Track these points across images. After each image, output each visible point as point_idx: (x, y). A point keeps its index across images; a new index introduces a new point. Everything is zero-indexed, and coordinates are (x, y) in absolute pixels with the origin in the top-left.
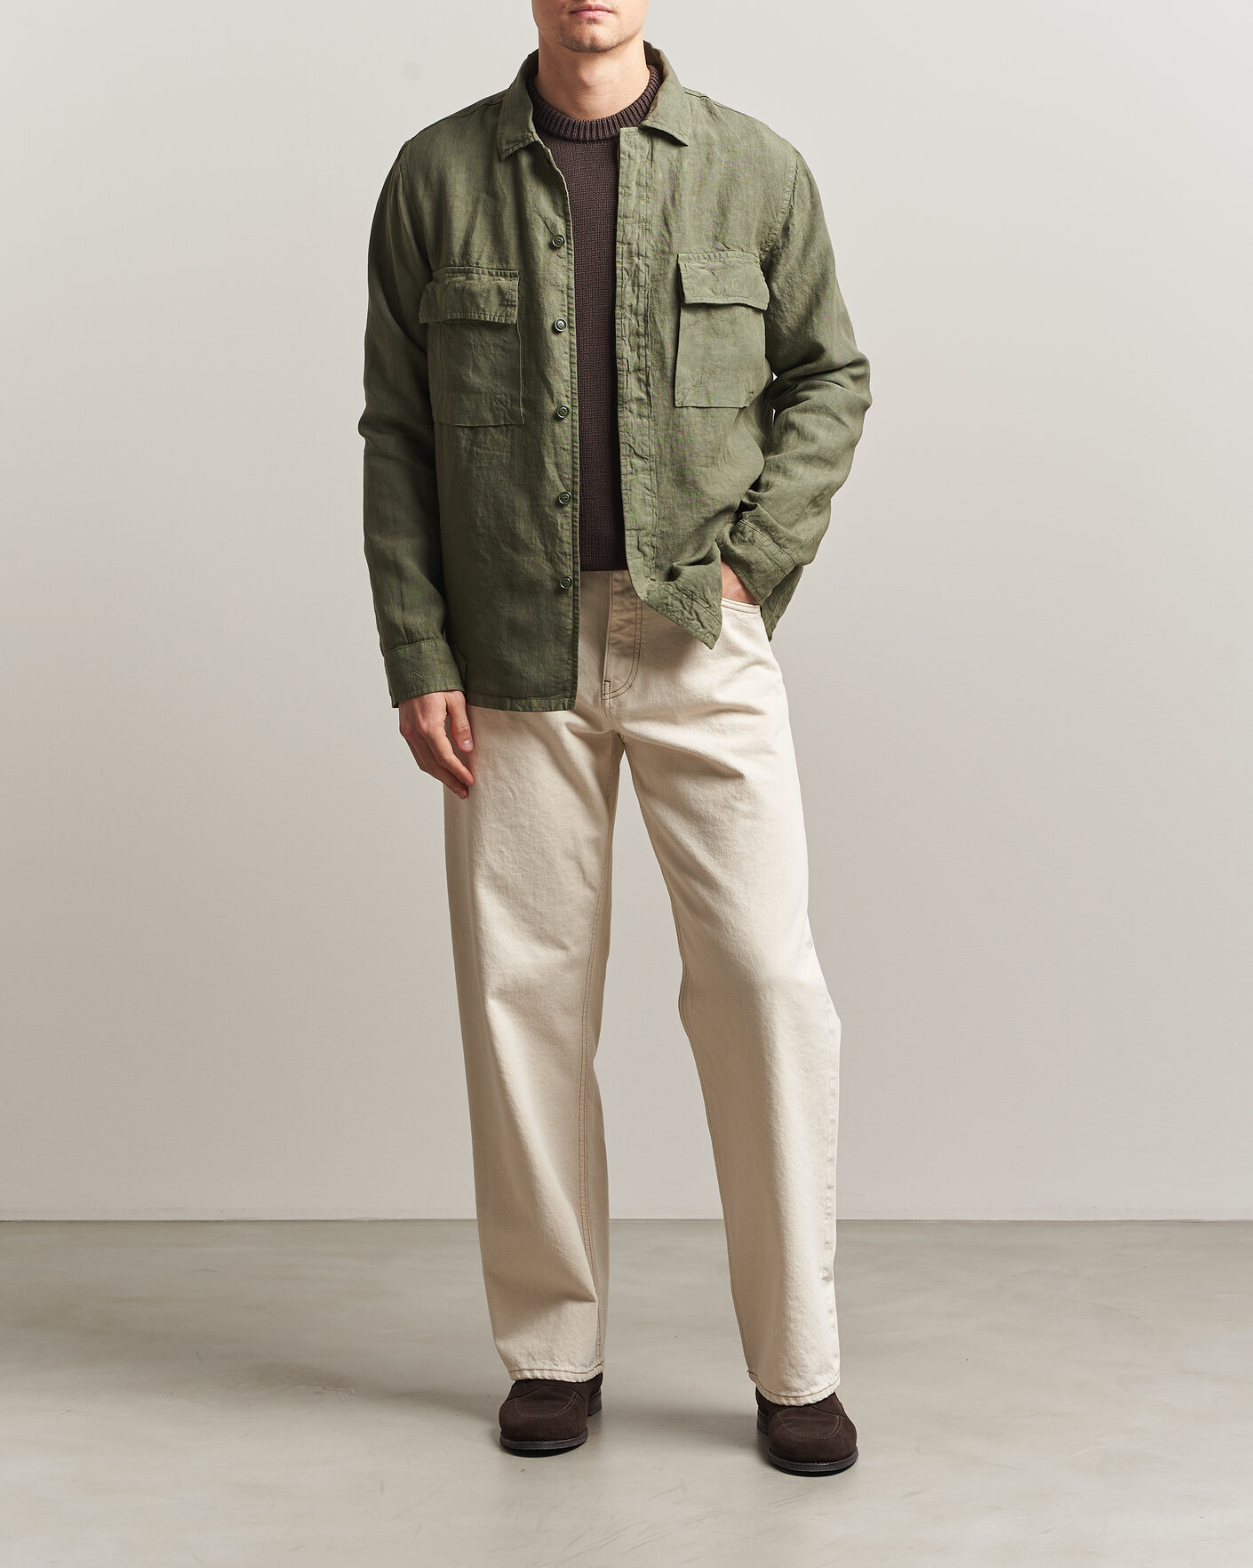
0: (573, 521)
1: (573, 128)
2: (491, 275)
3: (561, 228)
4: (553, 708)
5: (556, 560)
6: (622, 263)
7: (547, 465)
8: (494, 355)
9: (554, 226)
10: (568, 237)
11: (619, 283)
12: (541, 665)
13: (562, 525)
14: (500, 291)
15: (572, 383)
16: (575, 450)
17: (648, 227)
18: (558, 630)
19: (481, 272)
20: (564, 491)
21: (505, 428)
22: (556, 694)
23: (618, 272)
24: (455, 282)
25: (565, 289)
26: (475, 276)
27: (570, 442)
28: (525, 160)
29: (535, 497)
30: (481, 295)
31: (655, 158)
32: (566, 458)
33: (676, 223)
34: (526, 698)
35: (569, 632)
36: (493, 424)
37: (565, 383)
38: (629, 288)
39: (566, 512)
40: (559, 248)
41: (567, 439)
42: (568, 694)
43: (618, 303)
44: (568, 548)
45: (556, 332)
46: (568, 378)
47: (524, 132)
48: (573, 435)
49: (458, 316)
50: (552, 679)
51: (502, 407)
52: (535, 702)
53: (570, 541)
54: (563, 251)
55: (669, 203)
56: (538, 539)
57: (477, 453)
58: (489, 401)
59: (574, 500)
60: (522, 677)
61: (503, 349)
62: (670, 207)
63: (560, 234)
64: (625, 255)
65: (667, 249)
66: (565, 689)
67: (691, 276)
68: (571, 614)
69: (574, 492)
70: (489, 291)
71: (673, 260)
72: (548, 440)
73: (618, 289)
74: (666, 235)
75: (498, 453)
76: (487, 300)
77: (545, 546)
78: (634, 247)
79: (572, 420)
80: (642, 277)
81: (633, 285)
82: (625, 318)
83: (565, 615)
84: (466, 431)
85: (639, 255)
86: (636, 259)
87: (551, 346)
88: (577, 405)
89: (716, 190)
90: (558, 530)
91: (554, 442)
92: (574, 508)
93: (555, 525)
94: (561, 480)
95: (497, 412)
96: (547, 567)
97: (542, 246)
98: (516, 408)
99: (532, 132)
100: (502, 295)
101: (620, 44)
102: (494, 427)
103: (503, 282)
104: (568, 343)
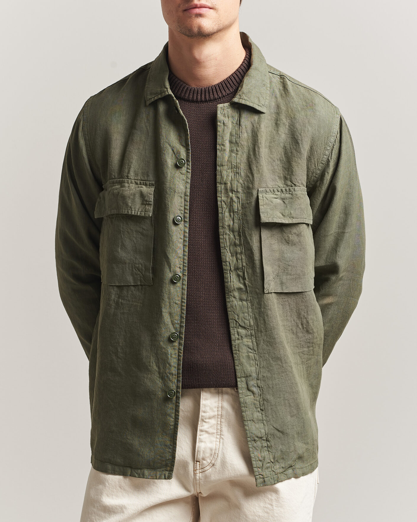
0: (179, 352)
1: (190, 92)
2: (136, 184)
3: (183, 154)
4: (158, 478)
5: (166, 378)
6: (222, 198)
7: (164, 314)
8: (136, 238)
9: (179, 153)
10: (188, 161)
11: (220, 211)
12: (152, 448)
13: (171, 354)
14: (142, 195)
15: (184, 259)
16: (183, 304)
17: (237, 171)
18: (165, 425)
19: (130, 182)
20: (174, 331)
21: (140, 287)
22: (160, 468)
23: (219, 203)
24: (114, 189)
25: (183, 196)
26: (126, 185)
27: (180, 299)
28: (162, 108)
29: (154, 335)
30: (129, 197)
31: (242, 123)
32: (177, 310)
33: (257, 167)
34: (141, 469)
35: (172, 427)
36: (133, 284)
37: (180, 259)
38: (227, 214)
39: (175, 346)
40: (181, 168)
41: (178, 296)
42: (169, 468)
43: (220, 224)
44: (174, 371)
45: (175, 224)
46: (181, 256)
47: (162, 88)
48: (183, 294)
49: (114, 212)
50: (159, 458)
51: (139, 273)
52: (146, 472)
53: (176, 366)
54: (184, 170)
55: (251, 153)
56: (154, 362)
57: (121, 303)
58: (131, 269)
59: (181, 338)
60: (139, 455)
61: (142, 234)
62: (252, 157)
63: (182, 158)
64: (223, 191)
65: (251, 186)
66: (166, 465)
67: (266, 204)
68: (173, 415)
69: (180, 333)
70: (134, 195)
71: (255, 193)
72: (166, 296)
73: (220, 215)
74: (250, 176)
75: (135, 304)
76: (133, 200)
77: (159, 368)
78: (229, 185)
79: (183, 284)
80: (236, 206)
81: (230, 212)
82: (226, 234)
83: (170, 416)
84: (116, 289)
85: (232, 191)
86: (231, 194)
87: (171, 233)
88: (186, 274)
89: (282, 145)
90: (168, 358)
91: (169, 298)
92: (180, 344)
93: (166, 354)
94: (173, 324)
95: (135, 276)
96: (159, 383)
97: (170, 166)
98: (148, 274)
99: (167, 88)
100: (143, 197)
101: (219, 31)
102: (133, 286)
103: (144, 189)
104: (183, 232)
